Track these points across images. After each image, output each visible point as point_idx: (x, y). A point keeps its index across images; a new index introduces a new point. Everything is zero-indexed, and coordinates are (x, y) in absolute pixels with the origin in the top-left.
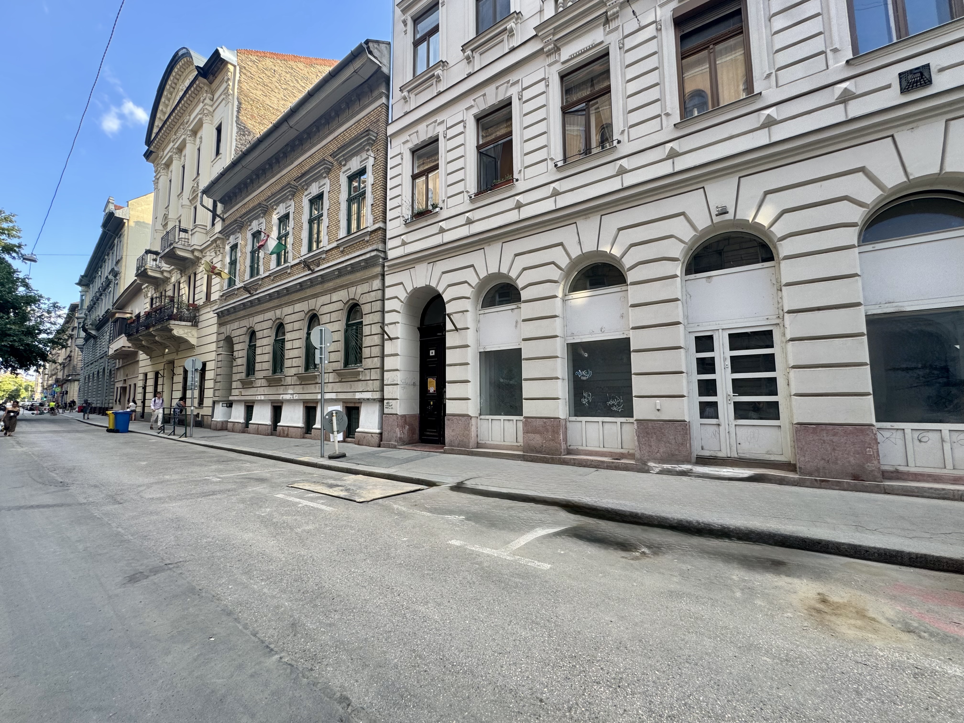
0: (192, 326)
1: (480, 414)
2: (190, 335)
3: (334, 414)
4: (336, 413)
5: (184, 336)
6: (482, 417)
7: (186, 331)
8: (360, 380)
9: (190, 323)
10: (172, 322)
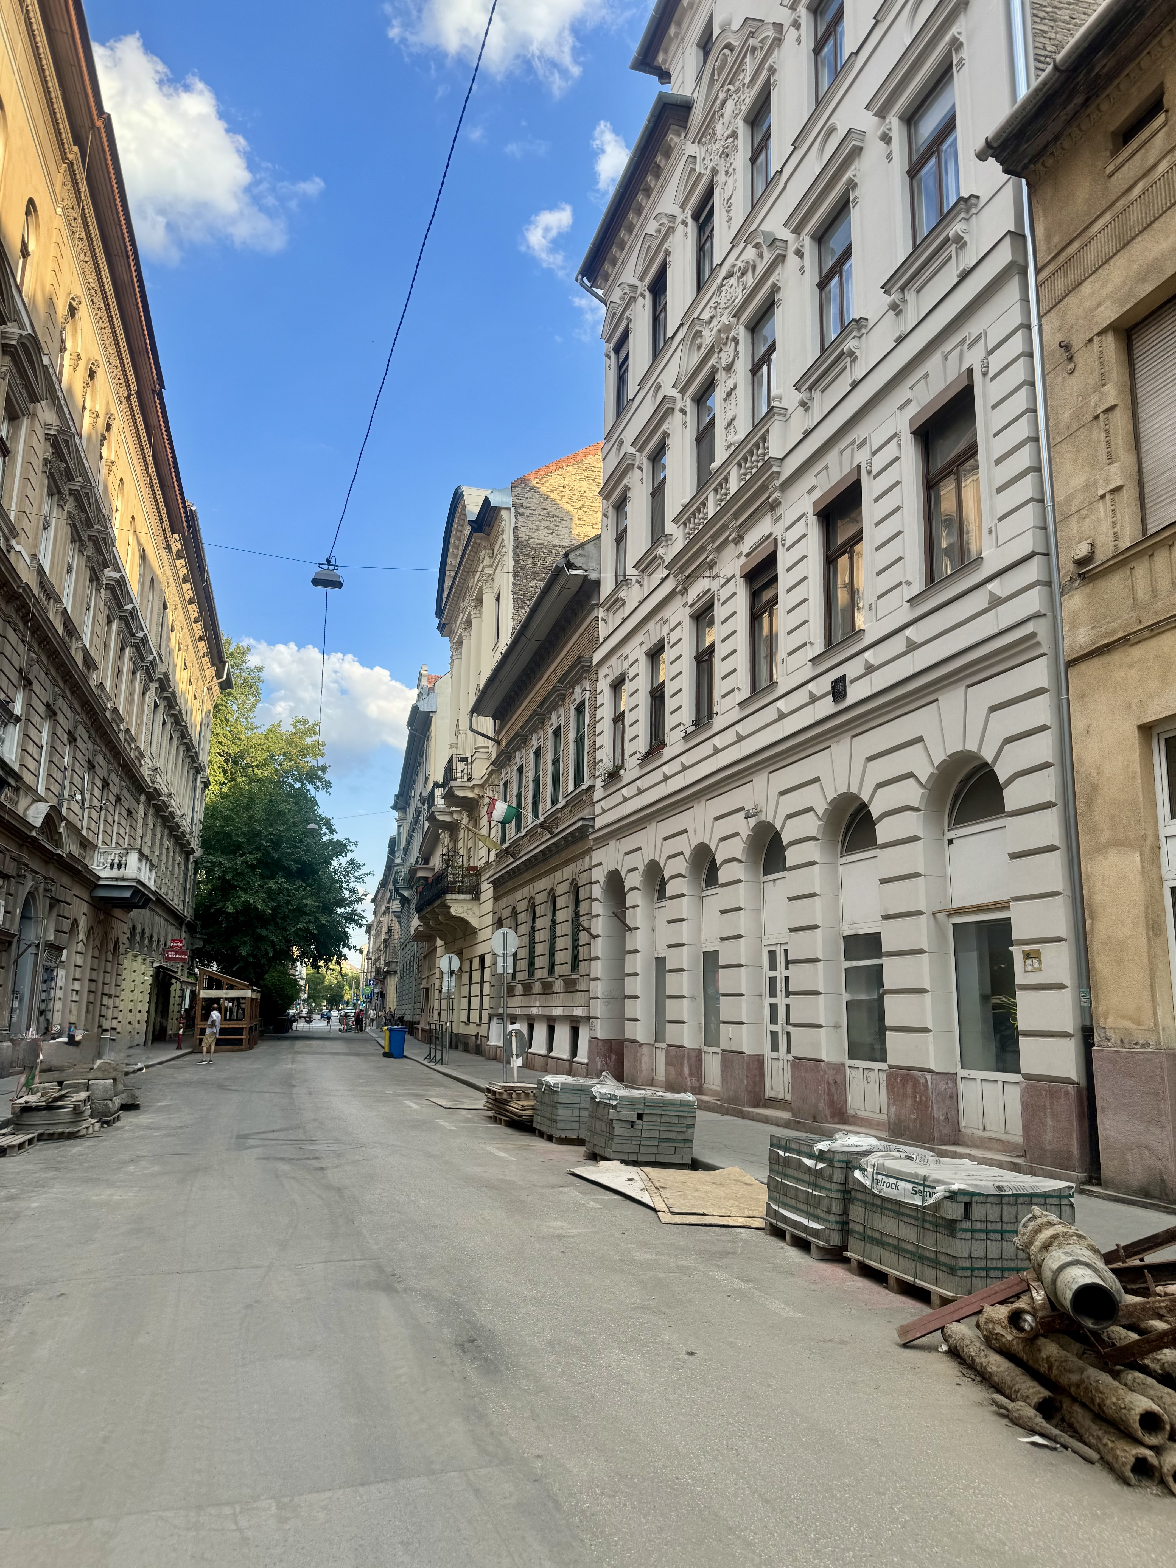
0: (473, 899)
1: (656, 1041)
2: (471, 914)
3: (514, 1034)
4: (516, 1033)
5: (463, 915)
6: (657, 1045)
7: (466, 907)
8: (577, 991)
9: (469, 897)
10: (449, 896)
